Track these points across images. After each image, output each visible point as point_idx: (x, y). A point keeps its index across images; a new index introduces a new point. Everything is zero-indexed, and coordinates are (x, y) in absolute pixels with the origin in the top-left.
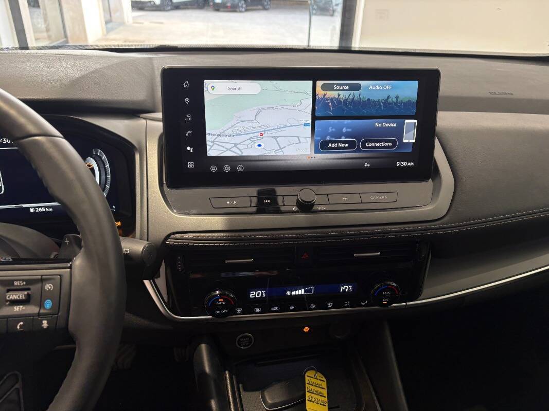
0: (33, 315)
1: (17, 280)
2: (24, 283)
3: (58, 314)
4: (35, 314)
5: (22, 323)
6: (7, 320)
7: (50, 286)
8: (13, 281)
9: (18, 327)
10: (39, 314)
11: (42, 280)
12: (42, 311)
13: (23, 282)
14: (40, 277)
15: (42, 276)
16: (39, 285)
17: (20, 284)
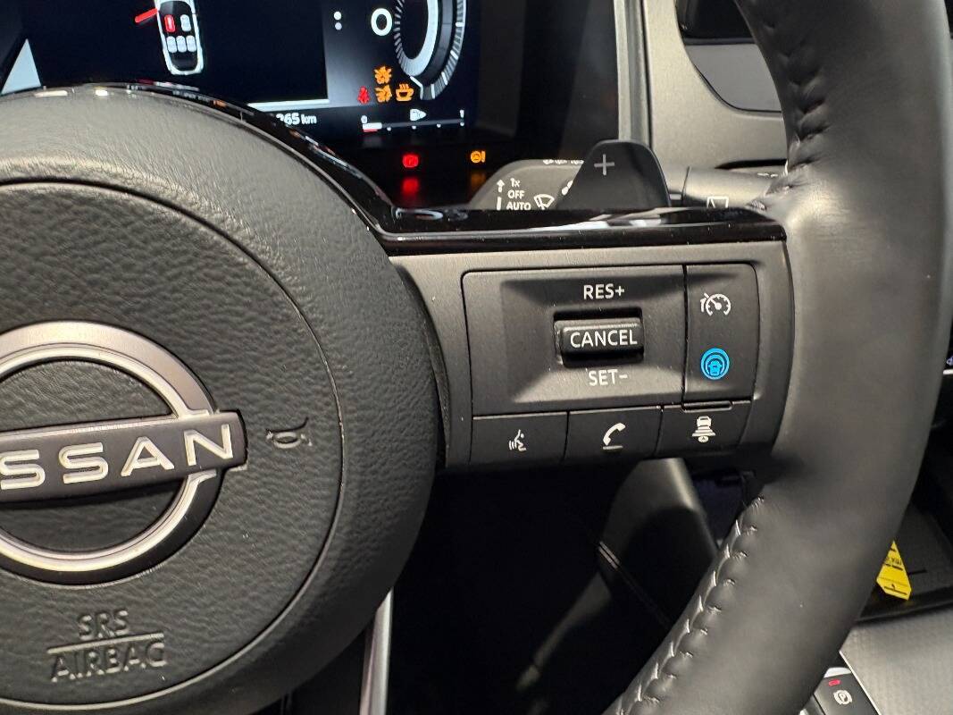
0: (662, 400)
1: (593, 281)
2: (620, 291)
3: (750, 398)
4: (669, 395)
5: (620, 427)
6: (568, 415)
7: (720, 300)
8: (579, 283)
9: (607, 440)
10: (683, 398)
11: (686, 280)
12: (694, 386)
13: (613, 289)
14: (678, 269)
15: (684, 265)
16: (676, 299)
17: (606, 293)
